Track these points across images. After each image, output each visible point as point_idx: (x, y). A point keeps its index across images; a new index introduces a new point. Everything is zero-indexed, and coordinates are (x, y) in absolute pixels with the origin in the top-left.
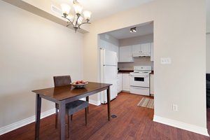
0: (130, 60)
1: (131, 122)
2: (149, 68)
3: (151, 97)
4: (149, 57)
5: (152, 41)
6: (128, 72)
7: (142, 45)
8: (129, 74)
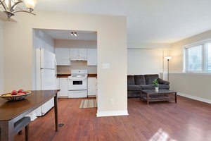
0: (68, 63)
1: (80, 124)
3: (89, 98)
4: (86, 62)
5: (96, 48)
6: (66, 75)
7: (80, 49)
8: (67, 78)
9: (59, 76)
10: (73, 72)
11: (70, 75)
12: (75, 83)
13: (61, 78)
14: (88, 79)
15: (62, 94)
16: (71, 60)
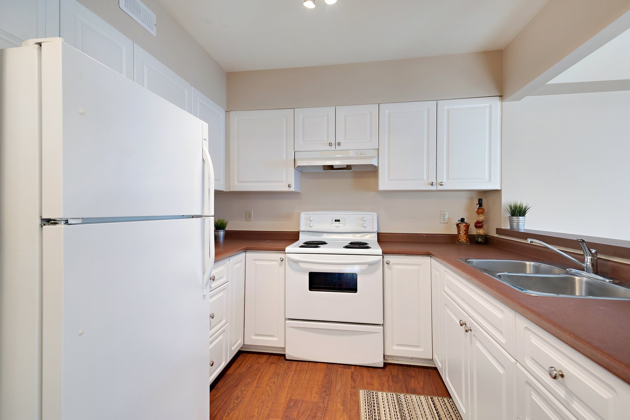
2: (367, 222)
4: (374, 170)
8: (282, 255)
10: (308, 220)
12: (320, 282)
14: (386, 265)
15: (256, 335)
16: (299, 163)
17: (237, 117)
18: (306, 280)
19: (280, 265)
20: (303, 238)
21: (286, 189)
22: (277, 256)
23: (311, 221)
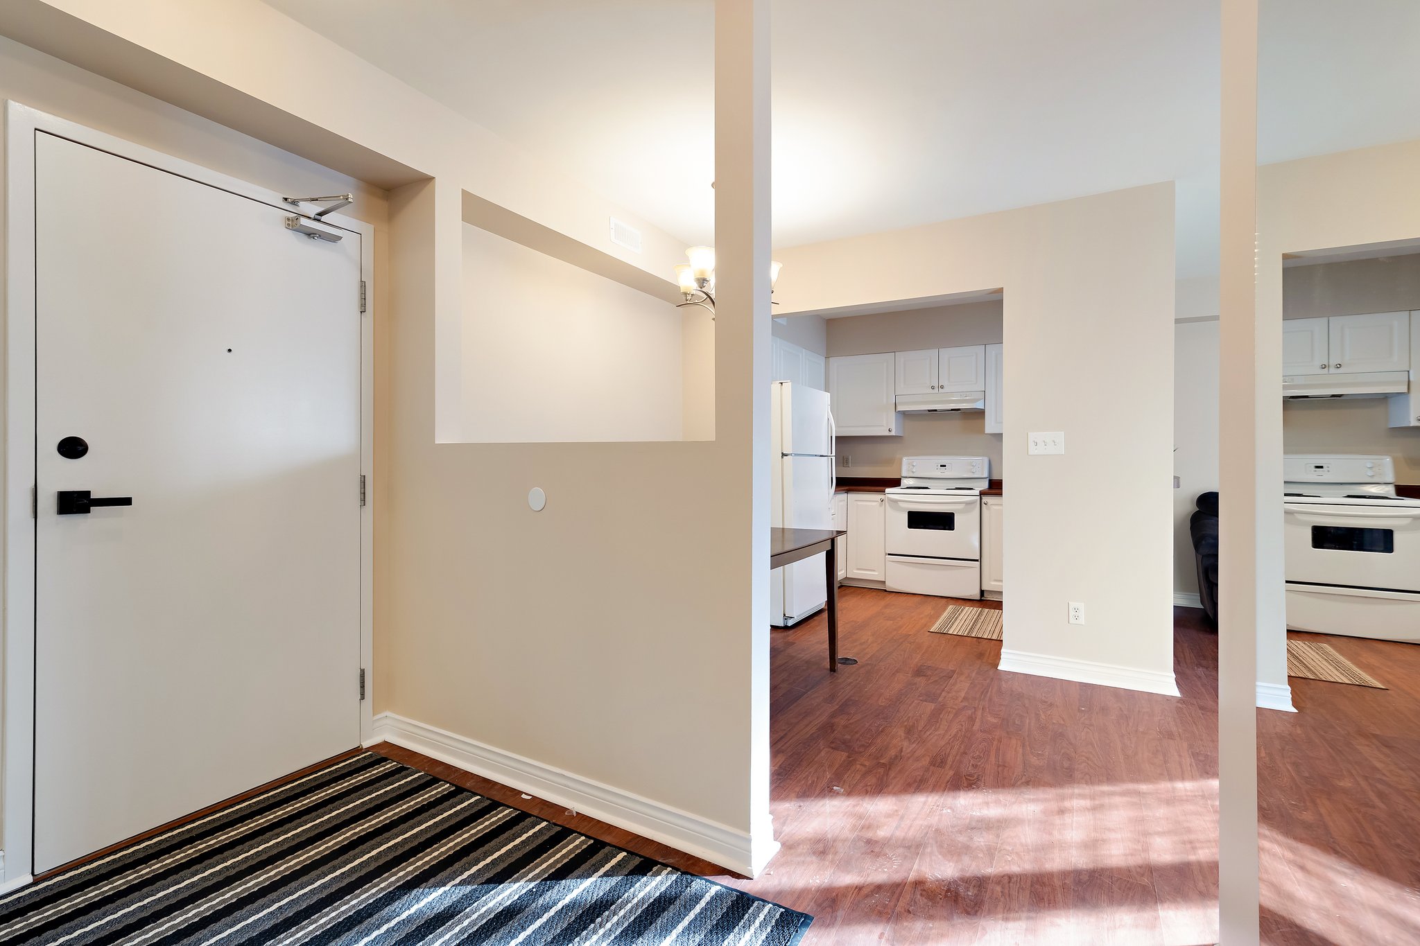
0: (885, 425)
1: (919, 673)
2: (976, 467)
3: (988, 601)
4: (980, 414)
6: (879, 484)
7: (946, 353)
8: (882, 496)
9: (845, 484)
10: (910, 466)
11: (896, 483)
12: (919, 520)
13: (853, 497)
14: (983, 505)
15: (858, 569)
16: (898, 409)
17: (836, 362)
18: (905, 519)
19: (881, 505)
20: (905, 482)
21: (887, 433)
22: (877, 497)
23: (913, 466)
